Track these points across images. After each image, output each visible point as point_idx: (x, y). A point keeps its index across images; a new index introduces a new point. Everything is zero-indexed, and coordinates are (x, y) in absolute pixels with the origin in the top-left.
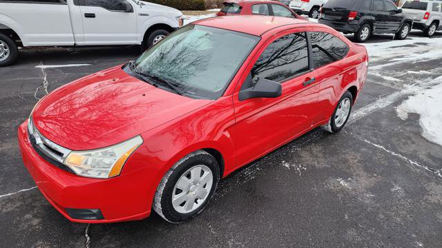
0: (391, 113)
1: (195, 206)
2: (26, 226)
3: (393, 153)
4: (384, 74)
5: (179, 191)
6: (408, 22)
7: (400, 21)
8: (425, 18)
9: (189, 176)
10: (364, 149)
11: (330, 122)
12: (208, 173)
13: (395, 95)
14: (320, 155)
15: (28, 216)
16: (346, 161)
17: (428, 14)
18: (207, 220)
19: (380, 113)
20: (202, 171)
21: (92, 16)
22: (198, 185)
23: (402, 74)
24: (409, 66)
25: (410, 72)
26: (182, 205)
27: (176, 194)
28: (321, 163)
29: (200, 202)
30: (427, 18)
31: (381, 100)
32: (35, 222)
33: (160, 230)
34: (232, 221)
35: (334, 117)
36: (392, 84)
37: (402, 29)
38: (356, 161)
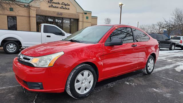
0: (173, 70)
1: (85, 92)
2: (8, 98)
3: (177, 82)
4: (167, 59)
5: (78, 81)
6: (174, 44)
7: (170, 44)
8: (180, 43)
9: (83, 75)
10: (163, 80)
11: (145, 68)
12: (91, 76)
13: (174, 65)
14: (142, 81)
15: (10, 95)
16: (155, 83)
17: (181, 41)
18: (91, 99)
19: (168, 70)
20: (89, 74)
21: (50, 36)
22: (87, 80)
23: (175, 59)
24: (178, 57)
25: (178, 59)
26: (79, 89)
27: (77, 82)
28: (144, 83)
29: (88, 90)
30: (181, 43)
31: (167, 66)
32: (12, 96)
33: (68, 102)
34: (102, 100)
35: (147, 67)
36: (171, 62)
37: (172, 46)
38: (160, 83)
